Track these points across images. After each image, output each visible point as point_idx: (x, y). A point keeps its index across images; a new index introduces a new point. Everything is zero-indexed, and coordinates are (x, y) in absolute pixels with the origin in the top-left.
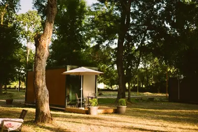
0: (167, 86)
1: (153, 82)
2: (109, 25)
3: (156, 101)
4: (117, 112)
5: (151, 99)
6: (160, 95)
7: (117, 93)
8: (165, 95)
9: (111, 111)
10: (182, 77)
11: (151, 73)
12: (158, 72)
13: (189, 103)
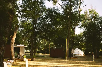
0: (50, 50)
1: (44, 49)
2: (29, 29)
3: (45, 57)
4: (32, 60)
5: (43, 56)
6: (46, 54)
7: (30, 54)
8: (49, 55)
9: (30, 60)
10: (55, 48)
11: (43, 44)
12: (46, 44)
13: (57, 58)
